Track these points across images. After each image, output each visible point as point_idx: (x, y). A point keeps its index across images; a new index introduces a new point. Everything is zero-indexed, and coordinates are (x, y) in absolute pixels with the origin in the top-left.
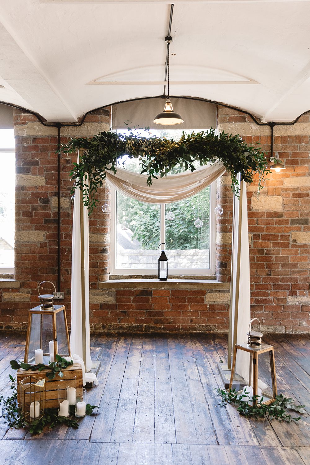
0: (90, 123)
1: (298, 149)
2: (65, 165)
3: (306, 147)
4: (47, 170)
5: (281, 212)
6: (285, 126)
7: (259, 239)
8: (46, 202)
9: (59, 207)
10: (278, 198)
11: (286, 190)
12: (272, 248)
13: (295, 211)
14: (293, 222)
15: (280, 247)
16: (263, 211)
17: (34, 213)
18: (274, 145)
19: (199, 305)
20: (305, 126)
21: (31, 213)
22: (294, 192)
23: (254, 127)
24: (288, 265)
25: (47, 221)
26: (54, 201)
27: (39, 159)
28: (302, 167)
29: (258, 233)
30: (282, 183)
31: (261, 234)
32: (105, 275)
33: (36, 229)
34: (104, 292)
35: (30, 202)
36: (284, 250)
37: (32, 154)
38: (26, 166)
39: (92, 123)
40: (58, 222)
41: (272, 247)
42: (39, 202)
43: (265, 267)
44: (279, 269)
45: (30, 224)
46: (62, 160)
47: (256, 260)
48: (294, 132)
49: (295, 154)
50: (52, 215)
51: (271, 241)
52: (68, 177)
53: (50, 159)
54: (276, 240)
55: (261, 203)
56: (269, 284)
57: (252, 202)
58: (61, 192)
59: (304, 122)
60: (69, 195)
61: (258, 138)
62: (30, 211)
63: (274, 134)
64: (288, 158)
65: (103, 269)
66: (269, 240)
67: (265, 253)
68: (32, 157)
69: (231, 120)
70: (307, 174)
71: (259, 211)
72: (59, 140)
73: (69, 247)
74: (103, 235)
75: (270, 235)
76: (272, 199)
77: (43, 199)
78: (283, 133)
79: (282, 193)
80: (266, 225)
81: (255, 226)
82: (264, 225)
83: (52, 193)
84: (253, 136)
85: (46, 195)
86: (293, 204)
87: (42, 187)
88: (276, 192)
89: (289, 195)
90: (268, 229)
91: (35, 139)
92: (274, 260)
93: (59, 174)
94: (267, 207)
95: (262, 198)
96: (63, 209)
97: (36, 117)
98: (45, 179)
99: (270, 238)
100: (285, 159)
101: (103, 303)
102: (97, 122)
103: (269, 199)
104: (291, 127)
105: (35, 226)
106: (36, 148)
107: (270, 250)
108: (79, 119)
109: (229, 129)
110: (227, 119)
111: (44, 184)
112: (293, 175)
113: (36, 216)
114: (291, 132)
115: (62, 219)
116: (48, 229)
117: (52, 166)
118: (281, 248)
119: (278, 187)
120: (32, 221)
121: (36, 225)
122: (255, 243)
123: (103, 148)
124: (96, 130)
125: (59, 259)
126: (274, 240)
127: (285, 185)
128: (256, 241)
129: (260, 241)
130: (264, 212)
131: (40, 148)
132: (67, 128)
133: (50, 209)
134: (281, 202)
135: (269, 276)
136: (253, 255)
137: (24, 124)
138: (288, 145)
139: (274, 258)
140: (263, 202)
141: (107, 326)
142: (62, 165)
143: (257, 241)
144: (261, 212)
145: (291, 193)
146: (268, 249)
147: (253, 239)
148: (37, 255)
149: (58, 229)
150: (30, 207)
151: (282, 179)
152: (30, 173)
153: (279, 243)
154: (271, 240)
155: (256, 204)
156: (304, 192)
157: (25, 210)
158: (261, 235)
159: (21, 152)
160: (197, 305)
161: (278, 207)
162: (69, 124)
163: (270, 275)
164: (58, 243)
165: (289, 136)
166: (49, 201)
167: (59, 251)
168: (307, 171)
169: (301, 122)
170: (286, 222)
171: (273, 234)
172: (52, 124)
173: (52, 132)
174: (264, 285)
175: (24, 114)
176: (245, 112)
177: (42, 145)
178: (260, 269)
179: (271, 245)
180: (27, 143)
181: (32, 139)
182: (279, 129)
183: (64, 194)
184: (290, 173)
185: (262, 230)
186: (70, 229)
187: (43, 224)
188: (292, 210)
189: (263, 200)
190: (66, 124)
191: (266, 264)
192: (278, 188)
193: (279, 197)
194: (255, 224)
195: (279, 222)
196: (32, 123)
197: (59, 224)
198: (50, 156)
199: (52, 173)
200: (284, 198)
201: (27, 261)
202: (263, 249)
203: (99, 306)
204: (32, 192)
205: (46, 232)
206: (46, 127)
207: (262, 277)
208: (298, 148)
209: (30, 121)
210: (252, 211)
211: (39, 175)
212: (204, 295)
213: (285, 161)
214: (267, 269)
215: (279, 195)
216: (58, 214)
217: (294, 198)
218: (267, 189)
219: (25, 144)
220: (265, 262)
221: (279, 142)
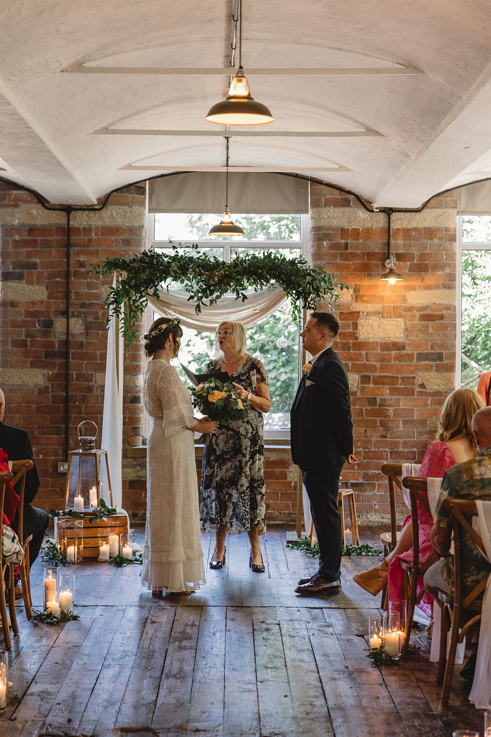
0: (116, 206)
1: (429, 248)
2: (77, 269)
3: (440, 245)
4: (50, 276)
5: (403, 343)
6: (409, 213)
7: (369, 383)
8: (48, 325)
9: (68, 333)
10: (398, 321)
11: (410, 309)
12: (389, 397)
13: (423, 341)
14: (420, 357)
15: (400, 395)
16: (375, 341)
17: (29, 343)
18: (392, 241)
19: (279, 482)
20: (439, 214)
21: (25, 341)
22: (421, 313)
23: (362, 214)
24: (413, 422)
25: (49, 355)
26: (59, 324)
27: (38, 261)
28: (433, 274)
29: (368, 374)
30: (405, 300)
31: (372, 375)
32: (136, 437)
33: (33, 365)
34: (135, 463)
35: (24, 324)
36: (407, 399)
37: (27, 252)
38: (17, 271)
39: (119, 207)
40: (66, 355)
41: (389, 395)
42: (37, 324)
43: (379, 424)
44: (399, 427)
45: (23, 358)
46: (72, 262)
47: (364, 414)
48: (422, 223)
49: (422, 256)
50: (57, 345)
51: (388, 386)
52: (82, 288)
53: (54, 259)
54: (394, 385)
55: (373, 328)
56: (385, 451)
57: (360, 327)
58: (70, 310)
59: (436, 208)
60: (83, 315)
61: (368, 230)
62: (23, 338)
63: (392, 225)
64: (413, 261)
65: (134, 428)
66: (383, 384)
67: (378, 403)
68: (26, 257)
69: (328, 203)
70: (441, 286)
71: (370, 341)
72: (68, 231)
73: (82, 394)
74: (134, 375)
75: (385, 377)
76: (390, 322)
77: (44, 321)
78: (405, 223)
79: (404, 313)
80: (380, 362)
81: (363, 362)
82: (377, 361)
83: (57, 311)
84: (361, 229)
85: (49, 315)
86: (421, 330)
87: (42, 302)
88: (394, 312)
89: (414, 316)
90: (383, 368)
91: (32, 230)
92: (392, 415)
93: (68, 283)
94: (382, 335)
95: (374, 321)
96: (73, 335)
97: (34, 196)
98: (46, 291)
99: (386, 381)
100: (409, 263)
101: (134, 479)
102: (127, 204)
103: (385, 323)
104: (418, 216)
105: (31, 362)
106: (33, 243)
107: (385, 400)
108: (99, 199)
109: (326, 216)
110: (322, 202)
111: (45, 297)
112: (420, 287)
113: (32, 345)
114: (418, 224)
115: (72, 351)
116: (50, 366)
117: (58, 271)
118: (402, 397)
119: (397, 304)
120: (26, 354)
121: (32, 359)
122: (363, 389)
123: (144, 271)
124: (125, 216)
125: (67, 411)
126: (392, 384)
127: (408, 302)
128: (364, 385)
129: (371, 385)
130: (377, 343)
131: (39, 242)
132: (80, 212)
133: (54, 336)
134: (403, 326)
135: (384, 439)
136: (360, 407)
137: (16, 206)
138: (413, 242)
139: (392, 411)
140: (376, 328)
141: (140, 514)
142: (74, 269)
143: (367, 385)
144: (373, 342)
145: (418, 314)
146: (383, 398)
147: (360, 382)
148: (34, 406)
149: (67, 366)
150: (24, 333)
151: (404, 293)
152: (24, 281)
153: (398, 389)
154: (388, 384)
155: (366, 331)
156: (437, 313)
157: (15, 337)
158: (372, 377)
159: (11, 249)
160: (275, 482)
161: (398, 335)
162: (84, 207)
163: (386, 437)
164: (66, 388)
165: (415, 229)
166: (52, 324)
167: (67, 400)
168: (441, 282)
169: (433, 208)
170: (410, 357)
171: (390, 375)
172: (58, 207)
173: (58, 218)
174: (378, 452)
175: (16, 192)
176: (350, 193)
177: (41, 238)
178: (371, 427)
179: (388, 392)
180: (19, 235)
181: (28, 229)
182: (399, 217)
183: (76, 314)
184: (416, 285)
185: (373, 369)
186: (84, 366)
187: (43, 359)
188: (418, 339)
189: (375, 324)
190: (79, 207)
191: (380, 420)
192: (397, 307)
193: (400, 319)
194: (363, 361)
195: (399, 358)
196: (28, 206)
197: (67, 358)
198: (55, 255)
199: (58, 282)
200: (407, 322)
201: (19, 415)
202: (376, 398)
203: (128, 483)
204: (27, 310)
205: (48, 370)
206: (49, 211)
207: (374, 440)
208: (428, 246)
209: (24, 201)
210: (359, 340)
211: (38, 283)
212: (287, 468)
213: (408, 266)
214: (381, 428)
215: (400, 317)
216: (66, 343)
217: (421, 322)
218: (381, 308)
219: (16, 236)
220: (379, 417)
221: (400, 237)
